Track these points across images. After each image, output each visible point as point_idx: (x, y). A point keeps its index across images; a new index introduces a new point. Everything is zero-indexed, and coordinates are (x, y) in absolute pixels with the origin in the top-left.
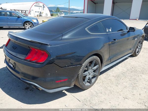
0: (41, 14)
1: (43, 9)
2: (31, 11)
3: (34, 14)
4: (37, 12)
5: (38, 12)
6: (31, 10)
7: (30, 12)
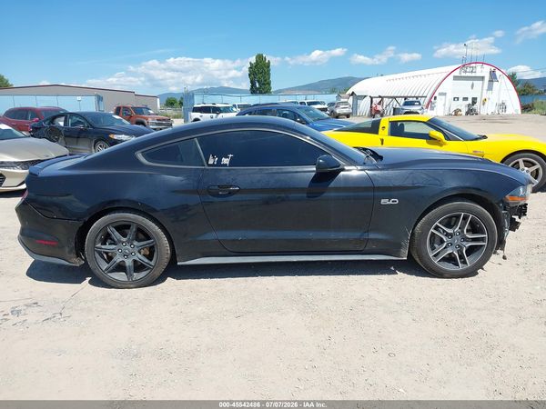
0: (474, 107)
1: (490, 88)
2: (435, 98)
3: (447, 106)
4: (461, 99)
5: (466, 99)
6: (436, 94)
7: (433, 100)
